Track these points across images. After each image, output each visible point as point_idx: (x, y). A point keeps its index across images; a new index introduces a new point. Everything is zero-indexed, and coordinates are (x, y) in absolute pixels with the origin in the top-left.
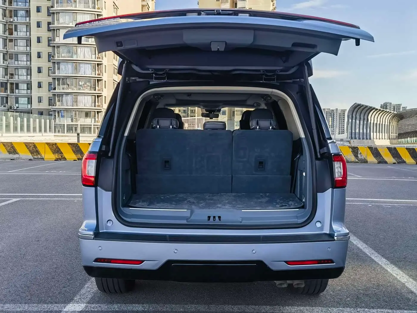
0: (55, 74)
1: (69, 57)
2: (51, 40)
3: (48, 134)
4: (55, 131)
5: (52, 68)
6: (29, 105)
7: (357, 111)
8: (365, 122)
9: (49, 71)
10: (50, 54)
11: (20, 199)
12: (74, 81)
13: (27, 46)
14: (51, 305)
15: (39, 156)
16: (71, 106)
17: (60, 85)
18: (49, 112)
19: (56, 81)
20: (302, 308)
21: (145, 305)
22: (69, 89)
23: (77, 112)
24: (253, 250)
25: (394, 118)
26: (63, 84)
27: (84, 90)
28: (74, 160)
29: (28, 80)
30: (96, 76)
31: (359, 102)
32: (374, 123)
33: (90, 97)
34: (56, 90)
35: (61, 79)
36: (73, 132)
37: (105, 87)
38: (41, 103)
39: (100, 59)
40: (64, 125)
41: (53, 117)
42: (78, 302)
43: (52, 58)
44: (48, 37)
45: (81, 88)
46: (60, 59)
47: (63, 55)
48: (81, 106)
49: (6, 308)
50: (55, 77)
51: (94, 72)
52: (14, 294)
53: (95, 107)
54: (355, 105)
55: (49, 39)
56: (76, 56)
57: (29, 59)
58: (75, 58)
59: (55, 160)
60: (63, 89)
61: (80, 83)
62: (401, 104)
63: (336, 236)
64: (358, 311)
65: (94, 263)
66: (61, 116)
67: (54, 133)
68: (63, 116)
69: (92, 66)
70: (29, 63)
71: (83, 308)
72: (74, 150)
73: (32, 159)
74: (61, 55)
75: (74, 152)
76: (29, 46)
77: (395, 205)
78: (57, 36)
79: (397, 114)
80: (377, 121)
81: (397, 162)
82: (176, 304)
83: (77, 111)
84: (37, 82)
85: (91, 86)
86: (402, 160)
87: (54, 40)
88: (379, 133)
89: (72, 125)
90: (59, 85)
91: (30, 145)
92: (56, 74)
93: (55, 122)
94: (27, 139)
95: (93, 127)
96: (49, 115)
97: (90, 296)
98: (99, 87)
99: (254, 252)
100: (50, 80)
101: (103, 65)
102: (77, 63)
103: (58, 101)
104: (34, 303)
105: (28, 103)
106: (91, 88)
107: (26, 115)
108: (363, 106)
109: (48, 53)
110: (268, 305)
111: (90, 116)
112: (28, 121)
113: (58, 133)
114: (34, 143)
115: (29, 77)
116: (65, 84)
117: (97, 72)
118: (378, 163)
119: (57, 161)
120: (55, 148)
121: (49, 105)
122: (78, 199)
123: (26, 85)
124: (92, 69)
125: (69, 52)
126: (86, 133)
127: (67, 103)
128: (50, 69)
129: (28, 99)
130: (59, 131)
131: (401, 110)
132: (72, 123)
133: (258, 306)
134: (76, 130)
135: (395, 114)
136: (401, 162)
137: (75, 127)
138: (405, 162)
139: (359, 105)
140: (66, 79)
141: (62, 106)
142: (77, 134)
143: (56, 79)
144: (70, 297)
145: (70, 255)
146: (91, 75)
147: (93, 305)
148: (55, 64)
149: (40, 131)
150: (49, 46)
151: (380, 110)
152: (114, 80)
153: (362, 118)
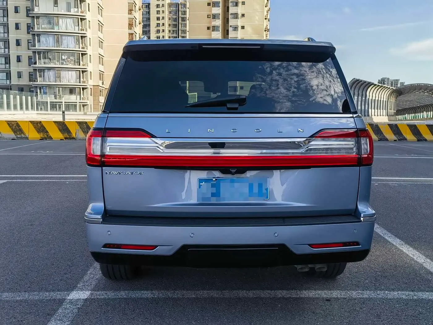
0: (35, 47)
1: (50, 29)
2: (29, 10)
3: (30, 112)
4: (37, 109)
5: (31, 40)
6: (8, 81)
7: (356, 87)
8: (364, 98)
9: (29, 44)
10: (29, 25)
11: (7, 181)
12: (57, 55)
13: (4, 16)
14: (53, 293)
15: (23, 135)
16: (53, 81)
17: (41, 59)
18: (30, 88)
19: (37, 54)
20: (320, 292)
21: (153, 292)
22: (51, 64)
23: (61, 89)
24: (275, 234)
25: (393, 94)
26: (45, 58)
27: (67, 65)
28: (61, 140)
29: (6, 54)
30: (81, 49)
31: (357, 78)
32: (372, 99)
33: (74, 72)
34: (36, 64)
35: (42, 53)
36: (57, 110)
37: (90, 62)
38: (20, 78)
39: (83, 31)
40: (47, 102)
41: (34, 94)
42: (82, 290)
43: (31, 29)
44: (27, 7)
45: (64, 62)
46: (40, 30)
47: (43, 26)
48: (64, 82)
49: (5, 297)
50: (35, 51)
51: (78, 46)
52: (11, 282)
53: (80, 83)
54: (353, 80)
55: (28, 8)
56: (57, 27)
57: (6, 31)
58: (56, 30)
59: (40, 140)
60: (45, 63)
61: (63, 57)
62: (399, 79)
63: (362, 217)
64: (378, 294)
65: (102, 248)
66: (44, 92)
67: (37, 111)
68: (45, 93)
69: (75, 39)
70: (6, 35)
71: (88, 295)
72: (60, 129)
73: (14, 139)
74: (41, 26)
75: (60, 130)
76: (6, 17)
77: (402, 183)
78: (36, 6)
79: (396, 90)
80: (375, 97)
81: (398, 139)
82: (187, 290)
83: (61, 87)
84: (16, 56)
85: (75, 61)
86: (403, 137)
87: (33, 10)
88: (377, 109)
89: (55, 102)
90: (39, 59)
91: (13, 123)
92: (37, 47)
93: (37, 98)
94: (7, 118)
95: (79, 105)
96: (30, 92)
97: (94, 283)
98: (84, 62)
99: (276, 235)
100: (30, 53)
101: (87, 38)
102: (59, 35)
103: (39, 77)
104: (34, 291)
105: (7, 79)
106: (75, 62)
107: (5, 91)
108: (361, 81)
109: (27, 24)
110: (284, 290)
111: (75, 93)
112: (8, 98)
113: (40, 111)
114: (16, 121)
115: (7, 50)
116: (47, 58)
117: (81, 45)
118: (379, 140)
119: (43, 141)
120: (39, 126)
121: (30, 81)
122: (70, 180)
123: (4, 59)
124: (76, 42)
125: (50, 23)
126: (71, 110)
127: (49, 78)
128: (29, 41)
129: (7, 74)
130: (41, 109)
131: (399, 86)
132: (56, 100)
133: (274, 291)
134: (60, 108)
135: (393, 89)
136: (402, 139)
137: (59, 105)
138: (406, 139)
139: (358, 80)
140: (48, 52)
141: (44, 81)
142: (62, 112)
143: (37, 52)
144: (73, 284)
145: (68, 240)
146: (75, 48)
147: (98, 293)
148: (35, 37)
149: (21, 108)
150: (28, 16)
151: (379, 86)
152: (99, 54)
153: (360, 94)
